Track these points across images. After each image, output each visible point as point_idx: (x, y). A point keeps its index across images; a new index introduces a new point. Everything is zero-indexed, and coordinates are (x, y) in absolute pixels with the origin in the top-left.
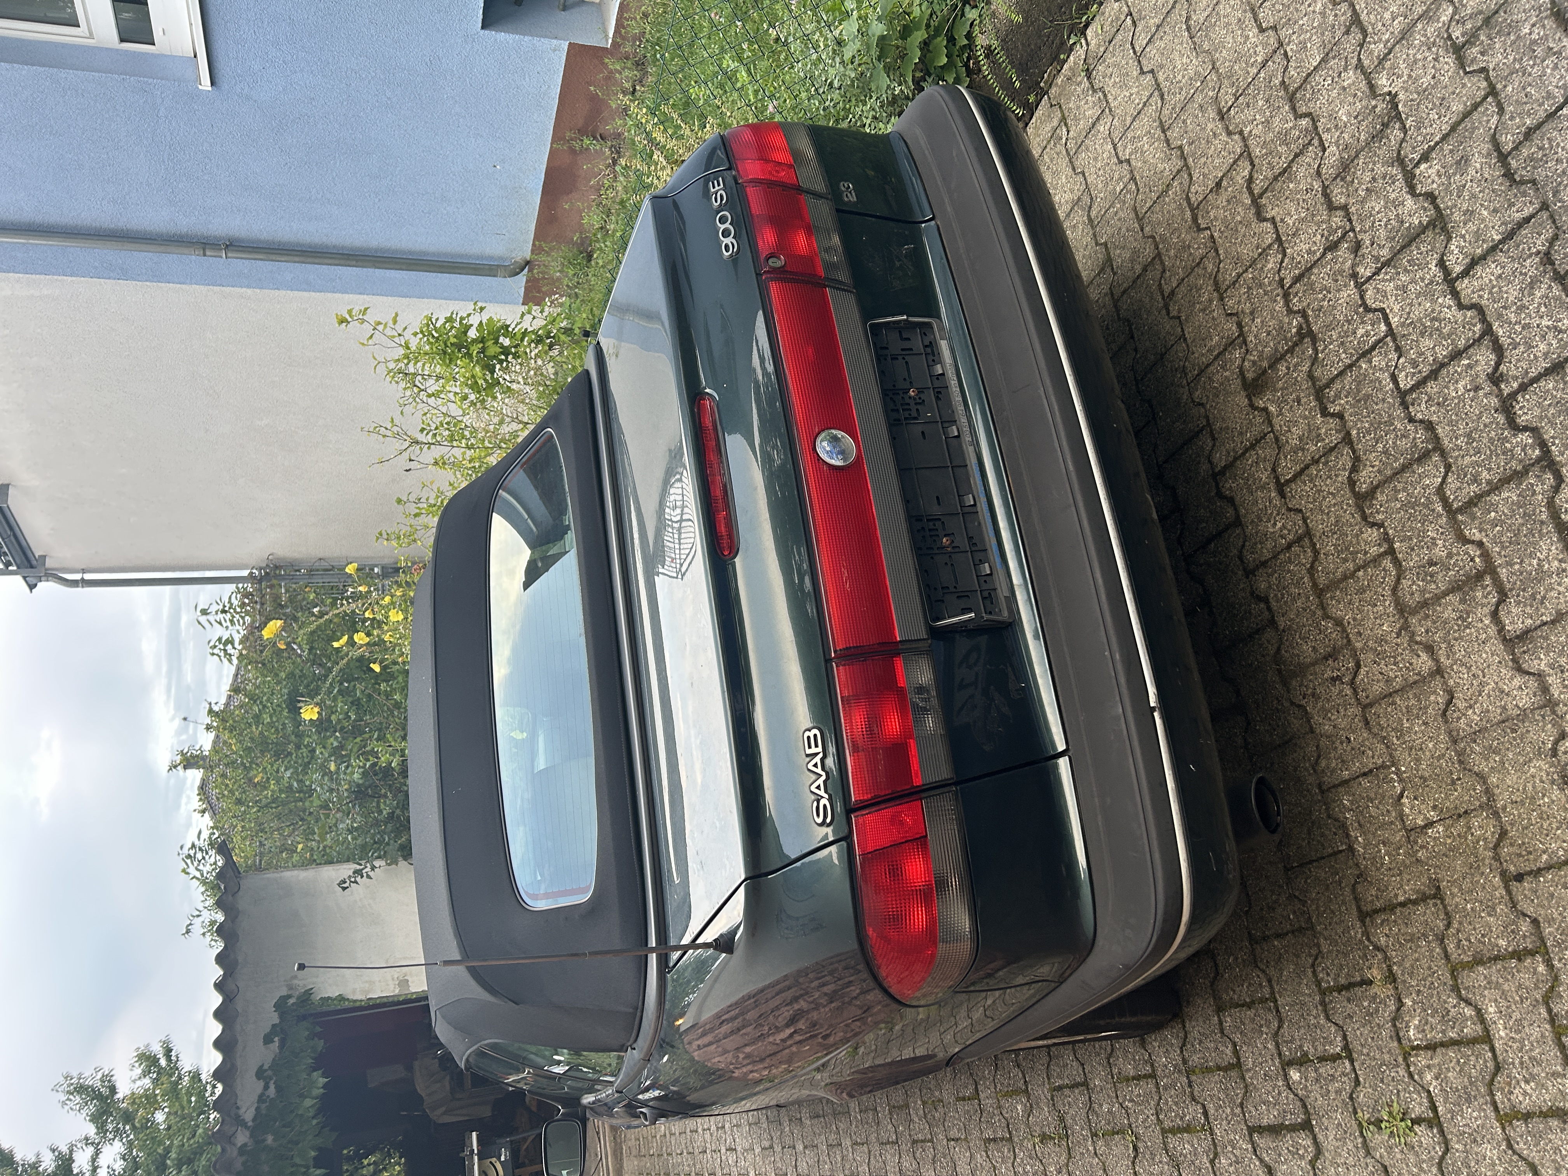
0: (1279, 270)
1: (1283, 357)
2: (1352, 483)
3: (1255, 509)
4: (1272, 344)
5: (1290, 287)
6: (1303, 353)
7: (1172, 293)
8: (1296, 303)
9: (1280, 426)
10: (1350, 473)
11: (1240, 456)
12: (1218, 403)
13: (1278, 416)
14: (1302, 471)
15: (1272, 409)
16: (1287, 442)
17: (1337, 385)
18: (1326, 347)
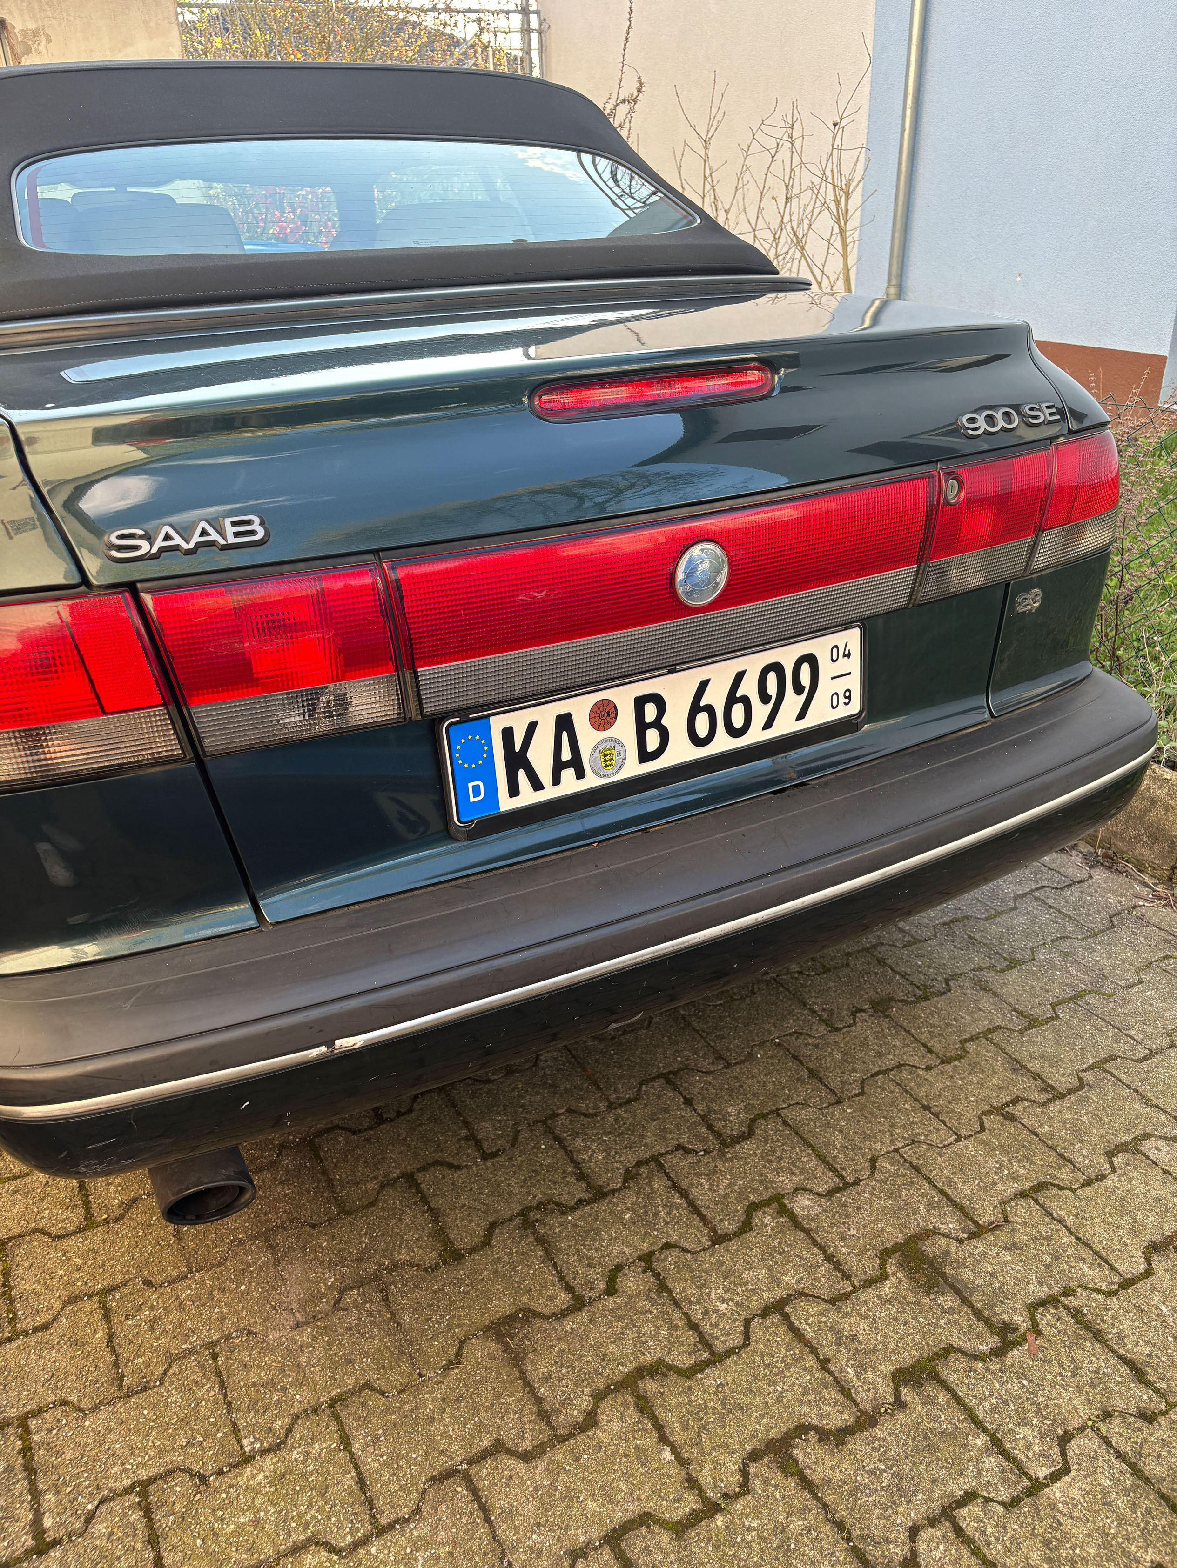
0: (1085, 1288)
1: (965, 1301)
2: (802, 1430)
3: (739, 1266)
4: (979, 1281)
5: (1066, 1308)
6: (978, 1336)
7: (1012, 1118)
8: (1045, 1318)
9: (865, 1302)
10: (817, 1429)
11: (812, 1238)
12: (880, 1198)
13: (879, 1297)
14: (807, 1344)
15: (887, 1288)
16: (845, 1315)
17: (942, 1398)
18: (994, 1374)
